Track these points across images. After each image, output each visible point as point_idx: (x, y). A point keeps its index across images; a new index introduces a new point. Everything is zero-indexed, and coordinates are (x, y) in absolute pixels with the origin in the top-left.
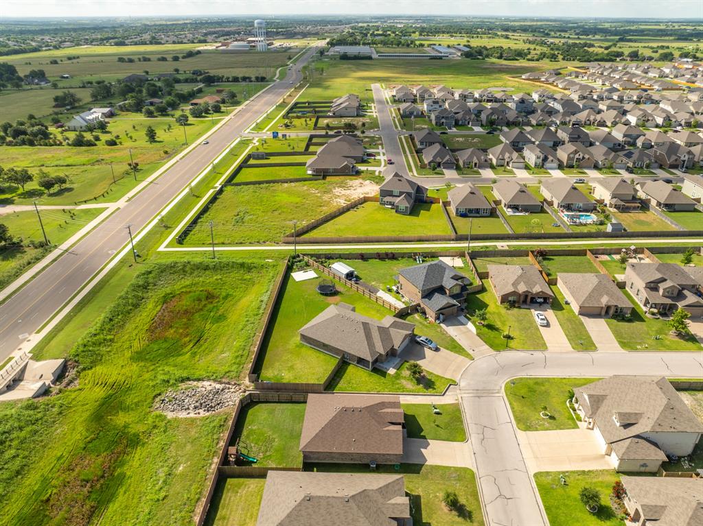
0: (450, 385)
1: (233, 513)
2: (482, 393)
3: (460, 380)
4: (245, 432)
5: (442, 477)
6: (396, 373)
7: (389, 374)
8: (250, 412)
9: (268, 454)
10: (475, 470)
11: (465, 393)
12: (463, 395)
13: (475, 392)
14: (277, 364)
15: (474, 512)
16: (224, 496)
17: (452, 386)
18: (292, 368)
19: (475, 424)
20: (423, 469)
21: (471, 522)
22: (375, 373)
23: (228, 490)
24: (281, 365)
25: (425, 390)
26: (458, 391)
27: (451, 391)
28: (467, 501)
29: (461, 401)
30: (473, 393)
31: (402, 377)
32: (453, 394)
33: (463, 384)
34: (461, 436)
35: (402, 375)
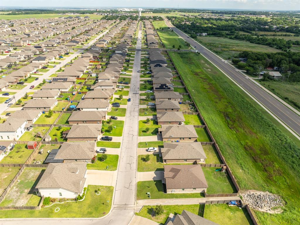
0: (139, 212)
2: (124, 207)
3: (133, 216)
5: (149, 168)
6: (169, 215)
7: (173, 214)
10: (137, 172)
11: (132, 207)
12: (133, 206)
13: (127, 208)
14: (240, 221)
15: (140, 160)
18: (230, 218)
19: (132, 190)
20: (155, 170)
21: (142, 158)
24: (237, 220)
26: (135, 208)
27: (139, 209)
28: (142, 163)
29: (135, 202)
30: (128, 207)
31: (165, 214)
32: (138, 207)
33: (132, 213)
34: (139, 184)
35: (166, 215)
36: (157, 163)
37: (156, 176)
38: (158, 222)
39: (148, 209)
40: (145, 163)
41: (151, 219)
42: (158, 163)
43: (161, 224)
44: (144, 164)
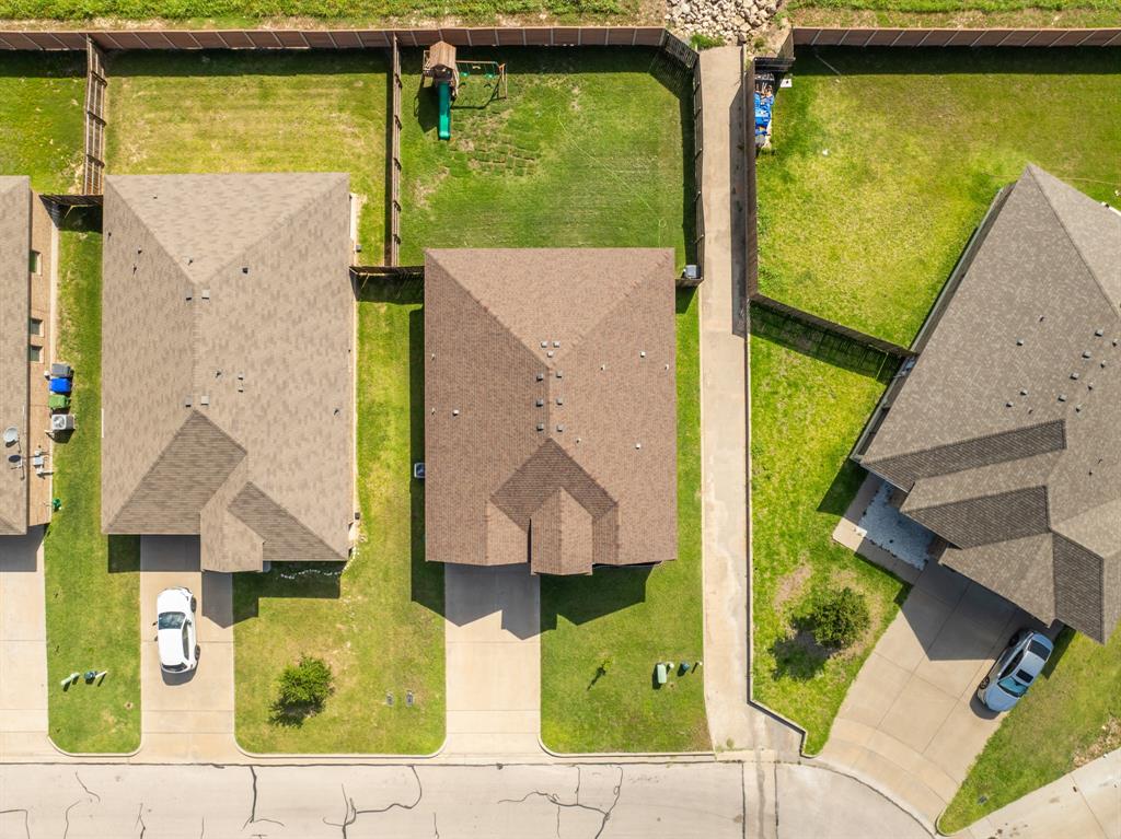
0: (803, 733)
1: (278, 113)
3: (825, 767)
4: (553, 82)
5: (408, 662)
6: (845, 548)
7: (833, 525)
8: (645, 79)
9: (474, 165)
10: (441, 756)
11: (761, 777)
12: (749, 767)
13: (769, 810)
14: (879, 123)
15: (301, 732)
16: (332, 78)
17: (797, 736)
18: (862, 175)
20: (430, 613)
21: (272, 721)
22: (842, 472)
23: (349, 85)
24: (874, 137)
25: (769, 643)
26: (770, 755)
27: (770, 731)
28: (334, 720)
29: (720, 757)
30: (762, 802)
31: (828, 570)
32: (755, 735)
33: (805, 774)
34: (566, 737)
35: (835, 567)
36: (344, 600)
37: (498, 615)
38: (887, 621)
39: (777, 675)
40: (340, 693)
41: (862, 661)
42: (343, 588)
43: (900, 601)
44: (350, 698)
